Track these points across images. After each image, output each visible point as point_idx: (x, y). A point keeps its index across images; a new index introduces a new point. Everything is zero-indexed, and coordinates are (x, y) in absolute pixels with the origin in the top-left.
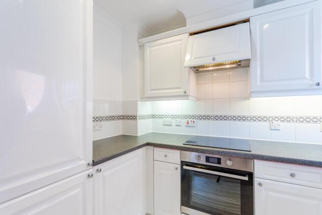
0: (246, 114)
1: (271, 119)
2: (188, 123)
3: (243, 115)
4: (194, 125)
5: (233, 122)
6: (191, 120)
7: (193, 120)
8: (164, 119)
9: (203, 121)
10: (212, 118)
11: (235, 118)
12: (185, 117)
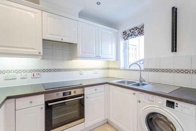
0: (70, 68)
1: (80, 70)
2: (34, 75)
3: (69, 68)
4: (39, 76)
5: (64, 72)
6: (36, 73)
7: (38, 73)
8: (6, 73)
9: (46, 73)
10: (53, 70)
11: (65, 70)
12: (31, 71)
